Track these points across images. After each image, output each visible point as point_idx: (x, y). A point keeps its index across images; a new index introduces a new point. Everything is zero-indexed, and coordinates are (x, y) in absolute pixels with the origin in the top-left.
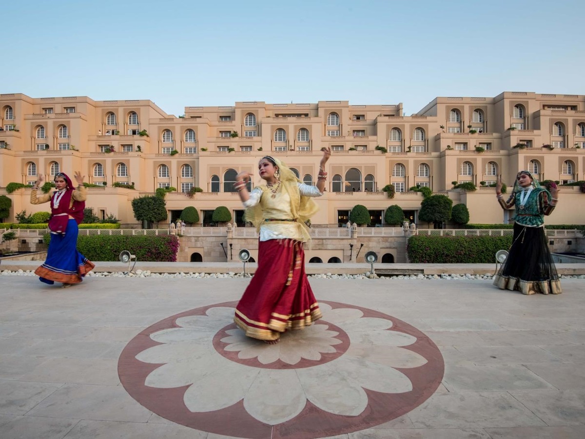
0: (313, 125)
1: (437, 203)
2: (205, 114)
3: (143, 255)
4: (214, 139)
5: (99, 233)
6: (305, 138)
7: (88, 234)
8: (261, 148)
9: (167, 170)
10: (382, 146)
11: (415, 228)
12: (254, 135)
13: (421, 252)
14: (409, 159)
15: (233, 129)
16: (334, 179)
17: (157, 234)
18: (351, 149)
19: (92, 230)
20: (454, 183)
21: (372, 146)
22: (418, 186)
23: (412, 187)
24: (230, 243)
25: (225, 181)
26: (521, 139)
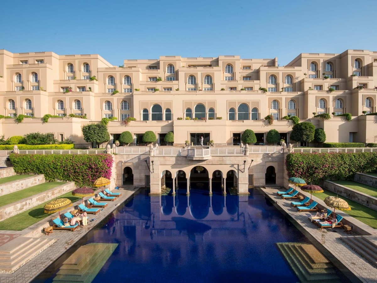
0: (215, 72)
1: (305, 128)
2: (138, 65)
3: (85, 170)
4: (145, 83)
5: (52, 153)
6: (210, 82)
7: (44, 154)
8: (178, 89)
9: (111, 105)
10: (264, 88)
11: (291, 148)
12: (174, 80)
13: (297, 165)
14: (282, 97)
15: (158, 75)
16: (230, 111)
17: (97, 153)
18: (242, 90)
19: (47, 150)
20: (314, 113)
21: (256, 87)
22: (289, 116)
23: (285, 117)
24: (152, 160)
25: (152, 112)
26: (360, 83)
